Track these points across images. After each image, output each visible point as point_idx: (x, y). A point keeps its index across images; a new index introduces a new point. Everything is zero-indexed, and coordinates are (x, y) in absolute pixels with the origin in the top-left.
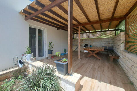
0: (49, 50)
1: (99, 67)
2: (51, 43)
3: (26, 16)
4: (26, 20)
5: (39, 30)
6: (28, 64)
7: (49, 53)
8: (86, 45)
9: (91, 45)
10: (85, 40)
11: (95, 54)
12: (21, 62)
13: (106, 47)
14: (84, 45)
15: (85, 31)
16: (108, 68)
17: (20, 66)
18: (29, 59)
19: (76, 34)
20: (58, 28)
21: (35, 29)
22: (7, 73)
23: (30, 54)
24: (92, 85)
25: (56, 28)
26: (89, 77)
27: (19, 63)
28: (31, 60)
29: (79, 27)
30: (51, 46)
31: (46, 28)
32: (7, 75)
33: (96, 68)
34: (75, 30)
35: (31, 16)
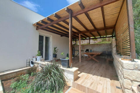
0: (54, 54)
1: (96, 67)
2: (56, 48)
3: (37, 27)
4: (37, 29)
5: (46, 37)
6: (38, 64)
7: (54, 57)
8: (87, 50)
9: (91, 50)
10: (86, 46)
11: (94, 57)
12: (32, 63)
13: (105, 52)
14: (85, 50)
15: (86, 38)
16: (103, 68)
17: (32, 65)
18: (39, 60)
19: (77, 40)
20: (62, 36)
21: (43, 36)
22: (22, 70)
23: (40, 56)
24: (87, 77)
25: (60, 36)
26: (86, 73)
27: (31, 64)
28: (41, 61)
29: (80, 34)
30: (56, 51)
31: (52, 36)
32: (22, 72)
33: (93, 68)
34: (76, 37)
35: (42, 27)
